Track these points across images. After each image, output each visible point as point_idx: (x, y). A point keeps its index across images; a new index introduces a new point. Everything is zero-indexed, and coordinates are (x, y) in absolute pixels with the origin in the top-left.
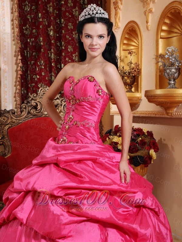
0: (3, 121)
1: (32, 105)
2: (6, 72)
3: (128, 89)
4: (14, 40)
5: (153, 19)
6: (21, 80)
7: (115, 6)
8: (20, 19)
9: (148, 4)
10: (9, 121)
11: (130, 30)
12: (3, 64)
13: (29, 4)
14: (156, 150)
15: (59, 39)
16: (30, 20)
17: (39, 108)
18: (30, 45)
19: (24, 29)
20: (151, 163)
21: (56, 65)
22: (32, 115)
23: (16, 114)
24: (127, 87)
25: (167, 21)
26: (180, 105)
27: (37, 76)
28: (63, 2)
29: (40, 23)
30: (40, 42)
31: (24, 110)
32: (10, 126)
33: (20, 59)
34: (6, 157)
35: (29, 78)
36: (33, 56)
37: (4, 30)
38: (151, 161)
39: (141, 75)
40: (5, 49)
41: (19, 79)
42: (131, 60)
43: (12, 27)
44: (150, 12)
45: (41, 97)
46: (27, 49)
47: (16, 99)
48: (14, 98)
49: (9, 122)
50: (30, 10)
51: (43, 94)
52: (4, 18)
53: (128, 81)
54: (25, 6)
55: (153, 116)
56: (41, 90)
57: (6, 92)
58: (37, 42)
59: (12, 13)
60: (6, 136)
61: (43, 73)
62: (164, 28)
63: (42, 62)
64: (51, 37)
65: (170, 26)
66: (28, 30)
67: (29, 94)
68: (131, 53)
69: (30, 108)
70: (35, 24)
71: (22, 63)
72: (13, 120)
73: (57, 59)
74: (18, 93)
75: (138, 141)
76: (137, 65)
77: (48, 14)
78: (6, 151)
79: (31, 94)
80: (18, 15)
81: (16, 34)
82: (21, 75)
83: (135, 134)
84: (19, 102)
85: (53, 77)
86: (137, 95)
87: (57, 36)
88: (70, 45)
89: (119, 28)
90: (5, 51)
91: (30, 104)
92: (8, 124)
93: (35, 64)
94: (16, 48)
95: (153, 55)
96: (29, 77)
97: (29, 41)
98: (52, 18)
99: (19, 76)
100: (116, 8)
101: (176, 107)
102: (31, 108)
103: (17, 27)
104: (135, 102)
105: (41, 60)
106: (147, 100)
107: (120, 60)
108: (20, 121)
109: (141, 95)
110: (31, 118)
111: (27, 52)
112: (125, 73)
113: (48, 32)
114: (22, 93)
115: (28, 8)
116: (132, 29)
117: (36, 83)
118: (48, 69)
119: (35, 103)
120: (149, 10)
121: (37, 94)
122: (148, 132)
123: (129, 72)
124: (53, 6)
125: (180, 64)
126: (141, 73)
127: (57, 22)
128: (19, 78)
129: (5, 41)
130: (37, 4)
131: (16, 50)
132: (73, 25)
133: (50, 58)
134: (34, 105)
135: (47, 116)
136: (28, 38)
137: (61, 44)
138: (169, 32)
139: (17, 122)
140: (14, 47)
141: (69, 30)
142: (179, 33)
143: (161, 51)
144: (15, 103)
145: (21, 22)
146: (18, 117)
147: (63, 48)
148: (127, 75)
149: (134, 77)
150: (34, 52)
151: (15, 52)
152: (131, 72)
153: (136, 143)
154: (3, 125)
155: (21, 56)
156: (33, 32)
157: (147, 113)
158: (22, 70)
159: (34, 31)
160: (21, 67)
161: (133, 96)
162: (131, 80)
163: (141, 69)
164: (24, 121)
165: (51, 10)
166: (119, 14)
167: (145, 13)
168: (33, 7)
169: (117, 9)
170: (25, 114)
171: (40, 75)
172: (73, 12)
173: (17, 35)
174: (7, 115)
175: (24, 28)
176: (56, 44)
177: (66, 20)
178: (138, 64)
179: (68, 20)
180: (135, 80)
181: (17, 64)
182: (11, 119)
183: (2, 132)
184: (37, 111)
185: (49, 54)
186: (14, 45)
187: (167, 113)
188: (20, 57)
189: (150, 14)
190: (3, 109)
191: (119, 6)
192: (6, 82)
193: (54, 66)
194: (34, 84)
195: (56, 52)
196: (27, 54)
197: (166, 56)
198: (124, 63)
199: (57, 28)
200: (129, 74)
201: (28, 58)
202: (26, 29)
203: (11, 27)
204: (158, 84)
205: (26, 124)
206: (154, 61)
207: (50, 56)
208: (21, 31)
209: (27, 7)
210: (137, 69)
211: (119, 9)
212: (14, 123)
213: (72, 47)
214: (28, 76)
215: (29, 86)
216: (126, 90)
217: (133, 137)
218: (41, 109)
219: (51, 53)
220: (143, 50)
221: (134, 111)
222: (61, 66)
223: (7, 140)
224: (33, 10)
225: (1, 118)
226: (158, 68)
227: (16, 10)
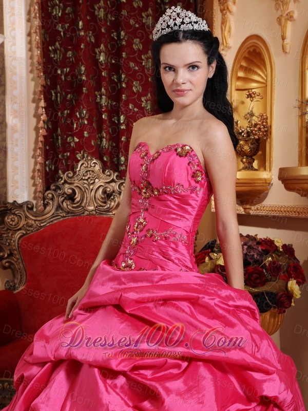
0: (11, 223)
1: (65, 193)
2: (16, 131)
3: (247, 165)
4: (31, 72)
5: (295, 33)
6: (45, 147)
7: (222, 7)
8: (43, 32)
9: (286, 4)
10: (23, 223)
11: (249, 52)
13: (60, 3)
14: (300, 281)
15: (115, 69)
16: (62, 33)
17: (78, 199)
18: (62, 81)
19: (50, 51)
20: (290, 305)
21: (110, 117)
22: (65, 212)
23: (35, 210)
24: (244, 160)
27: (75, 138)
29: (81, 40)
30: (81, 75)
31: (51, 202)
32: (24, 232)
33: (42, 108)
34: (15, 292)
35: (60, 143)
36: (68, 101)
37: (15, 53)
38: (291, 302)
39: (270, 138)
40: (16, 88)
41: (40, 145)
42: (252, 108)
44: (288, 20)
45: (82, 179)
46: (56, 88)
47: (34, 182)
48: (31, 180)
49: (21, 225)
50: (62, 14)
51: (86, 172)
52: (14, 29)
53: (247, 148)
54: (53, 6)
55: (294, 215)
56: (83, 164)
57: (17, 168)
58: (74, 75)
59: (29, 20)
60: (15, 252)
61: (85, 132)
63: (84, 112)
64: (102, 65)
66: (58, 52)
67: (60, 172)
68: (251, 97)
69: (61, 199)
70: (72, 42)
71: (46, 113)
72: (30, 221)
73: (112, 106)
74: (38, 170)
75: (265, 264)
76: (264, 119)
77: (96, 22)
78: (16, 281)
79: (64, 173)
80: (41, 24)
81: (36, 60)
82: (44, 137)
83: (260, 250)
84: (40, 188)
85: (104, 140)
86: (264, 175)
87: (112, 64)
88: (136, 80)
89: (229, 48)
90: (16, 93)
91: (60, 190)
93: (72, 115)
94: (36, 86)
95: (294, 101)
96: (60, 141)
97: (59, 72)
98: (103, 30)
99: (41, 139)
100: (224, 10)
102: (63, 198)
103: (38, 48)
104: (259, 188)
105: (83, 109)
106: (283, 185)
108: (42, 223)
109: (270, 175)
110: (62, 217)
111: (56, 94)
112: (241, 133)
113: (96, 56)
114: (46, 171)
115: (59, 12)
116: (254, 51)
117: (73, 152)
118: (94, 125)
119: (71, 188)
120: (287, 15)
121: (75, 173)
122: (284, 246)
123: (248, 132)
126: (271, 134)
127: (113, 37)
128: (41, 142)
129: (15, 74)
130: (75, 4)
131: (36, 90)
132: (142, 43)
133: (98, 105)
134: (68, 193)
135: (92, 215)
136: (59, 67)
137: (119, 78)
139: (37, 225)
140: (33, 83)
141: (135, 52)
144: (34, 188)
145: (45, 37)
146: (39, 217)
147: (124, 85)
148: (243, 136)
149: (258, 140)
150: (70, 93)
151: (35, 93)
152: (252, 131)
153: (262, 267)
154: (11, 230)
155: (45, 102)
156: (68, 56)
157: (282, 209)
158: (46, 127)
159: (70, 54)
160: (44, 122)
161: (256, 177)
162: (252, 146)
163: (271, 127)
164: (49, 223)
165: (101, 14)
166: (229, 22)
167: (279, 20)
168: (68, 10)
169: (226, 13)
170: (51, 209)
171: (80, 136)
172: (143, 17)
173: (38, 63)
174: (18, 212)
175: (50, 48)
176: (110, 77)
177: (129, 33)
178: (265, 117)
179: (133, 33)
180: (258, 146)
181: (37, 116)
182: (26, 220)
183: (9, 244)
184: (75, 204)
185: (97, 96)
186: (33, 80)
188: (42, 104)
189: (289, 24)
190: (10, 200)
191: (230, 8)
192: (16, 150)
193: (106, 120)
194: (68, 154)
195: (110, 93)
196: (56, 96)
198: (239, 116)
199: (113, 49)
200: (249, 136)
201: (57, 105)
202: (55, 51)
203: (26, 46)
204: (304, 155)
205: (53, 227)
206: (297, 112)
207: (98, 100)
208: (45, 54)
209: (56, 9)
210: (264, 126)
211: (230, 12)
212: (31, 226)
213: (140, 83)
214: (58, 139)
215: (60, 156)
216: (242, 165)
217: (256, 256)
218: (82, 200)
219: (101, 96)
220: (275, 91)
221: (258, 206)
222: (119, 120)
223: (18, 259)
224: (68, 14)
225: (6, 218)
226: (304, 125)
227: (36, 15)
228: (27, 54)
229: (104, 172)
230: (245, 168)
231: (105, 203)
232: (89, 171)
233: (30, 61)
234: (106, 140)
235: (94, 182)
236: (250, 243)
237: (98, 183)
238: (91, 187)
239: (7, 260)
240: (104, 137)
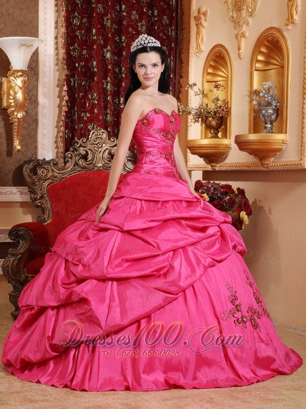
0: (42, 174)
1: (80, 154)
2: (45, 108)
3: (213, 135)
4: (57, 65)
5: (247, 46)
6: (66, 119)
7: (197, 23)
8: (67, 36)
9: (240, 26)
10: (50, 174)
11: (216, 56)
12: (42, 97)
13: (79, 15)
14: (248, 213)
15: (117, 64)
16: (80, 37)
17: (90, 159)
18: (79, 72)
19: (71, 50)
20: (241, 229)
21: (113, 99)
22: (81, 167)
24: (212, 131)
25: (263, 50)
26: (278, 153)
27: (88, 114)
28: (125, 14)
29: (94, 42)
30: (93, 68)
31: (70, 160)
32: (51, 182)
33: (65, 91)
34: (45, 224)
35: (76, 117)
36: (82, 86)
37: (46, 51)
38: (242, 226)
39: (230, 116)
40: (46, 76)
41: (63, 118)
42: (218, 95)
43: (56, 46)
44: (242, 37)
45: (93, 144)
46: (74, 77)
47: (57, 145)
48: (54, 144)
49: (49, 176)
50: (80, 23)
51: (96, 139)
52: (46, 34)
53: (214, 123)
54: (74, 18)
55: (245, 168)
56: (94, 133)
57: (45, 135)
58: (87, 67)
59: (56, 28)
60: (45, 195)
61: (96, 110)
62: (260, 58)
63: (95, 95)
64: (108, 60)
65: (267, 56)
66: (76, 51)
67: (76, 138)
68: (217, 87)
69: (77, 158)
70: (87, 43)
71: (68, 95)
72: (55, 174)
73: (114, 90)
74: (60, 136)
75: (225, 200)
76: (226, 103)
77: (105, 30)
78: (45, 216)
79: (79, 139)
80: (66, 32)
81: (61, 56)
82: (66, 112)
83: (222, 191)
84: (62, 150)
85: (109, 115)
86: (225, 142)
87: (115, 60)
89: (202, 52)
90: (46, 80)
91: (77, 152)
92: (48, 179)
93: (85, 97)
94: (60, 75)
95: (245, 91)
97: (77, 65)
98: (109, 35)
99: (64, 114)
100: (199, 25)
101: (273, 157)
102: (79, 157)
103: (63, 48)
104: (223, 151)
105: (94, 93)
106: (238, 147)
107: (203, 94)
108: (64, 175)
109: (230, 142)
110: (80, 171)
111: (74, 81)
112: (210, 112)
113: (104, 54)
114: (66, 137)
116: (220, 55)
117: (86, 124)
118: (102, 104)
119: (84, 150)
120: (242, 33)
121: (88, 139)
122: (238, 189)
123: (215, 112)
124: (112, 19)
125: (278, 104)
126: (230, 113)
127: (116, 40)
128: (64, 116)
129: (46, 66)
130: (90, 17)
131: (61, 78)
133: (105, 90)
134: (83, 154)
135: (100, 170)
136: (77, 61)
137: (120, 70)
138: (267, 63)
139: (60, 177)
140: (58, 73)
142: (278, 65)
143: (256, 86)
144: (56, 150)
145: (67, 40)
146: (61, 170)
147: (124, 76)
148: (212, 115)
149: (222, 118)
150: (84, 80)
151: (59, 80)
152: (218, 111)
153: (223, 202)
154: (42, 179)
155: (67, 87)
156: (83, 53)
157: (238, 165)
158: (67, 105)
159: (84, 52)
160: (66, 101)
161: (220, 143)
162: (218, 122)
163: (230, 109)
164: (69, 175)
165: (109, 24)
166: (202, 33)
167: (236, 36)
168: (85, 20)
169: (200, 27)
172: (139, 26)
173: (63, 58)
174: (46, 166)
175: (71, 48)
176: (113, 70)
177: (128, 37)
178: (227, 101)
180: (222, 122)
181: (60, 97)
182: (52, 173)
183: (41, 189)
184: (87, 162)
185: (104, 83)
186: (58, 70)
187: (262, 164)
188: (65, 88)
189: (243, 39)
190: (41, 158)
191: (202, 23)
192: (45, 121)
193: (111, 101)
194: (82, 125)
195: (113, 81)
196: (74, 83)
197: (261, 94)
198: (208, 99)
199: (116, 49)
200: (215, 114)
201: (75, 89)
202: (74, 50)
203: (54, 46)
204: (252, 127)
205: (72, 178)
206: (247, 99)
207: (105, 86)
208: (68, 52)
209: (76, 20)
210: (226, 107)
211: (203, 26)
212: (56, 177)
214: (75, 114)
215: (76, 127)
216: (210, 135)
217: (219, 194)
218: (93, 159)
219: (107, 83)
220: (234, 84)
221: (221, 164)
222: (119, 101)
223: (47, 200)
224: (85, 23)
225: (39, 171)
226: (252, 107)
227: (63, 24)
228: (54, 52)
229: (109, 139)
230: (212, 137)
231: (110, 161)
232: (98, 138)
233: (56, 57)
234: (110, 116)
235: (102, 146)
236: (215, 186)
237: (105, 147)
238: (100, 150)
239: (39, 201)
240: (108, 114)
